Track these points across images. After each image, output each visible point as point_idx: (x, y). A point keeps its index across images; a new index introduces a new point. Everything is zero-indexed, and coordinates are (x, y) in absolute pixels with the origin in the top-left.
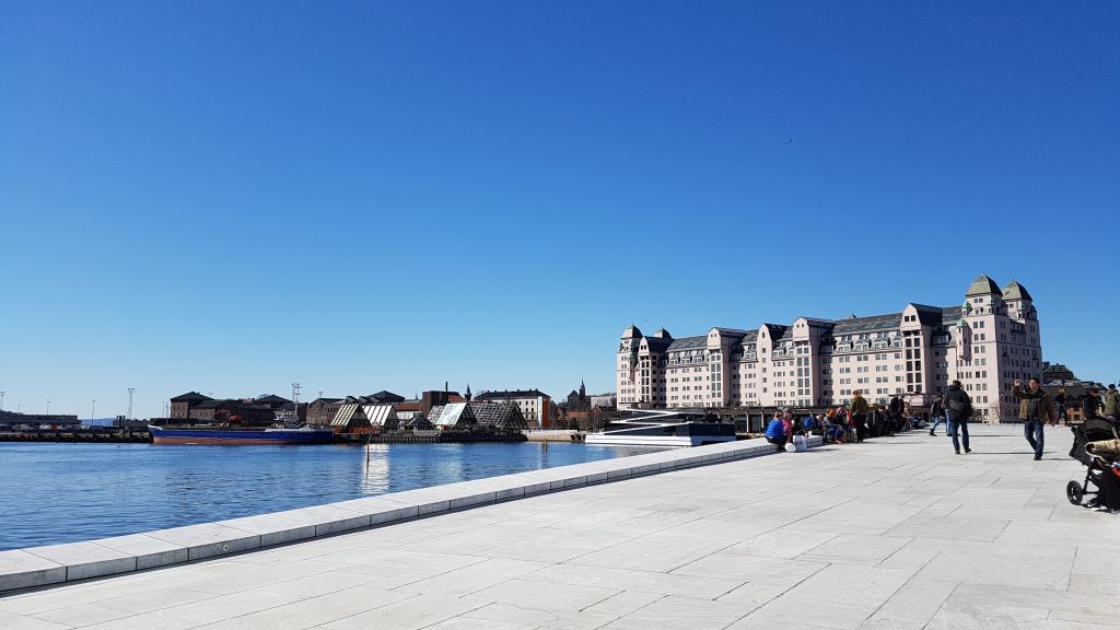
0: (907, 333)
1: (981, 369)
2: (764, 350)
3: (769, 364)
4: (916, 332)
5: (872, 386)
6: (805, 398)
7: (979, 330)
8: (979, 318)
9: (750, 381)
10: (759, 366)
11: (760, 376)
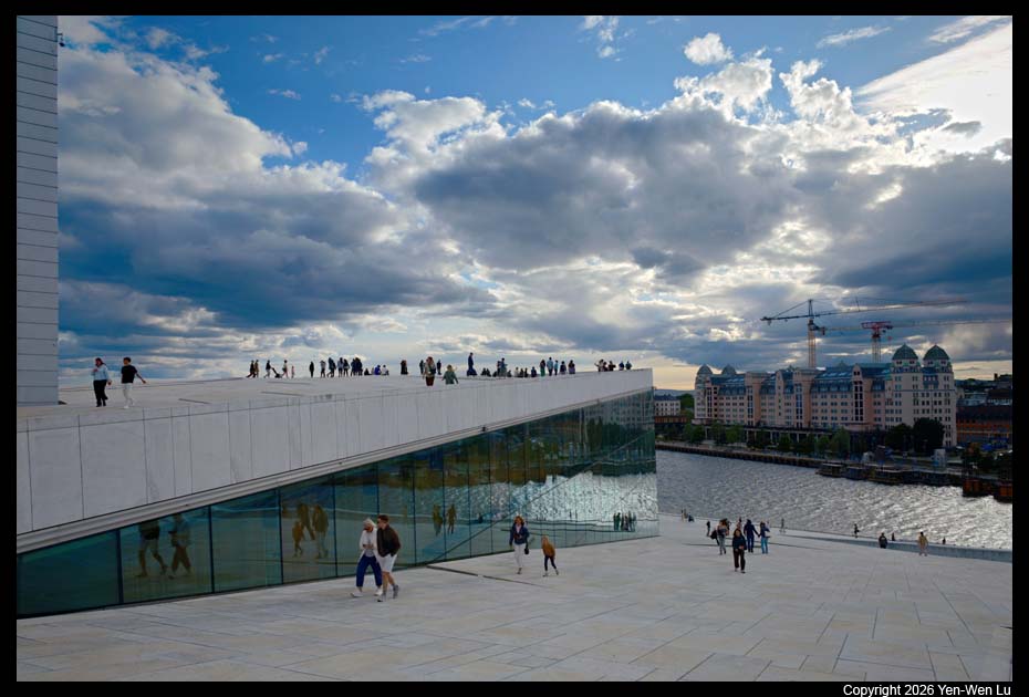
2: (779, 387)
3: (782, 396)
4: (861, 382)
5: (839, 415)
6: (799, 421)
7: (898, 383)
8: (898, 375)
9: (771, 407)
10: (776, 397)
11: (777, 404)
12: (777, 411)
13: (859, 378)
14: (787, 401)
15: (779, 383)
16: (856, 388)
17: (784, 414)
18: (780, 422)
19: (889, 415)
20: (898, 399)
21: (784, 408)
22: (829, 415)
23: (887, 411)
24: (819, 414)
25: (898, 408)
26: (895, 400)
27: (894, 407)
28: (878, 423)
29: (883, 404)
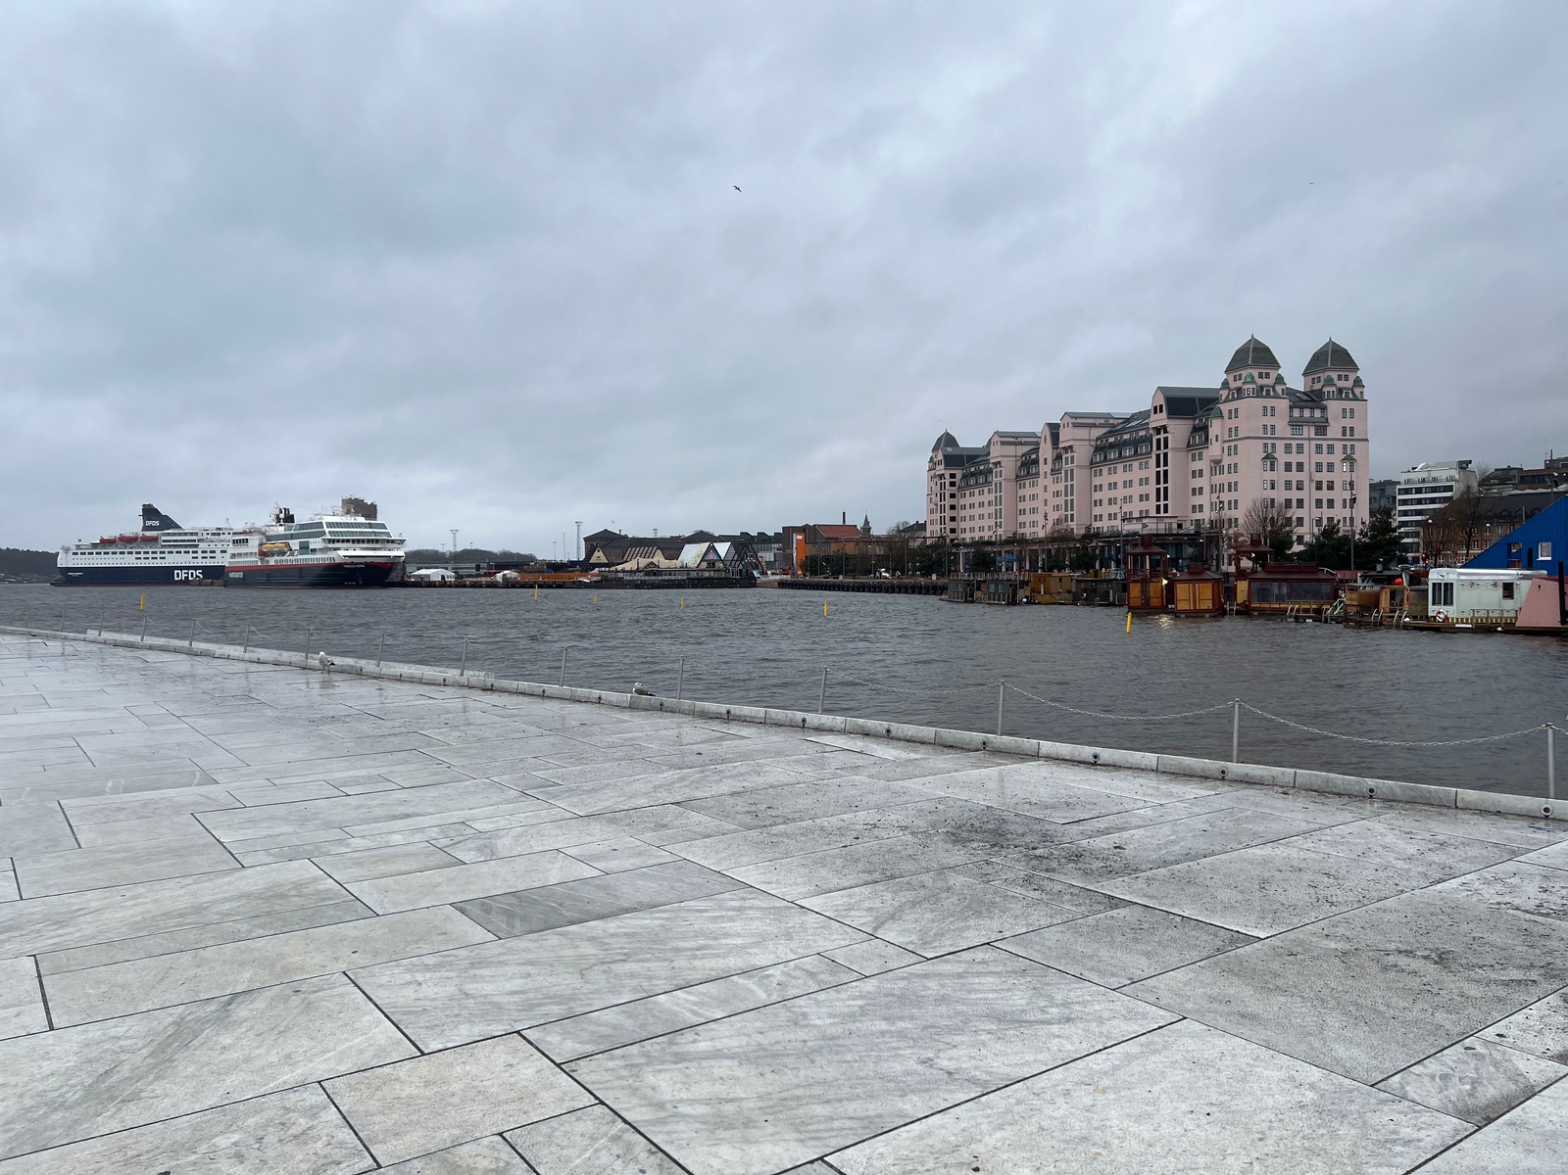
0: (1158, 430)
1: (1233, 477)
2: (1046, 459)
3: (1050, 478)
4: (1165, 429)
6: (1069, 525)
7: (1233, 423)
8: (1234, 405)
9: (1033, 504)
10: (1041, 481)
11: (1042, 496)
12: (1043, 511)
13: (1160, 419)
14: (1057, 488)
15: (1045, 449)
16: (1159, 440)
17: (1051, 515)
18: (1045, 529)
19: (1217, 497)
20: (1232, 460)
21: (1051, 501)
23: (1213, 489)
24: (1105, 510)
26: (1226, 460)
27: (1225, 478)
28: (1198, 516)
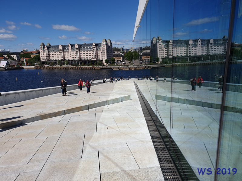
3: (71, 52)
6: (78, 58)
7: (104, 48)
8: (104, 46)
9: (68, 55)
10: (69, 52)
11: (70, 54)
12: (70, 56)
13: (95, 47)
14: (73, 53)
15: (70, 48)
16: (94, 49)
17: (72, 57)
18: (71, 59)
19: (102, 56)
20: (104, 52)
21: (72, 55)
22: (86, 56)
23: (101, 55)
24: (83, 56)
25: (104, 54)
26: (103, 52)
27: (103, 54)
28: (99, 58)
29: (100, 53)
